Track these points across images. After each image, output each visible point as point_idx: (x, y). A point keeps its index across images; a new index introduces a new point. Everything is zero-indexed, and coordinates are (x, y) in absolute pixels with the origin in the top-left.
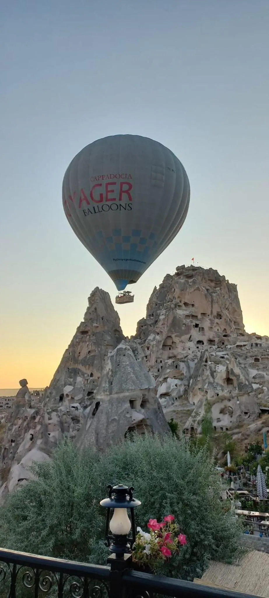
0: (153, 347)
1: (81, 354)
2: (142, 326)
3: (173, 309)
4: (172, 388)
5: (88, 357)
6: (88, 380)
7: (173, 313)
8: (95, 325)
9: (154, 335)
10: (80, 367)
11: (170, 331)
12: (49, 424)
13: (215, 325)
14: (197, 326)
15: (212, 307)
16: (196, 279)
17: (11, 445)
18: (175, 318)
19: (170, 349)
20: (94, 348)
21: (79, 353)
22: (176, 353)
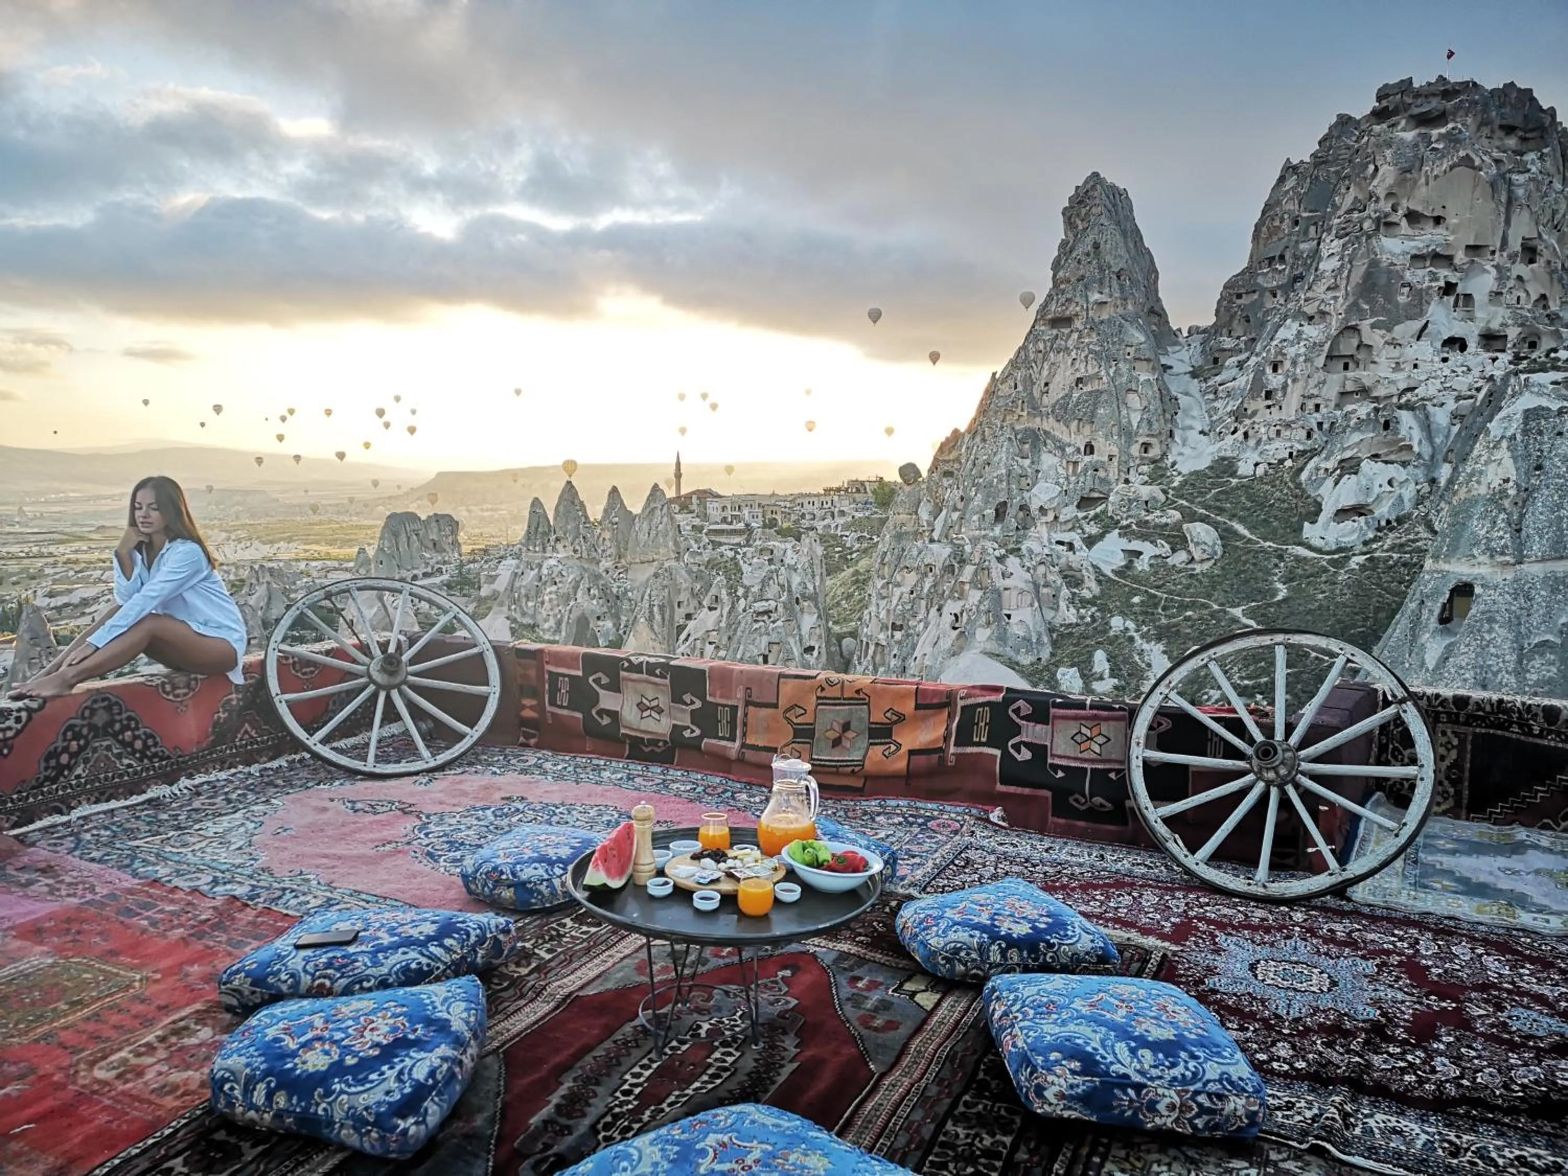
0: (1294, 363)
1: (1051, 386)
2: (1239, 296)
3: (1369, 237)
4: (1377, 490)
5: (1076, 395)
6: (1076, 463)
7: (1371, 251)
8: (1095, 297)
9: (1295, 326)
10: (1049, 424)
11: (1354, 308)
12: (1006, 589)
13: (1511, 283)
14: (1449, 288)
15: (1508, 222)
16: (1460, 126)
17: (893, 636)
18: (1374, 264)
19: (1346, 367)
20: (1096, 370)
21: (1046, 384)
22: (1367, 383)
